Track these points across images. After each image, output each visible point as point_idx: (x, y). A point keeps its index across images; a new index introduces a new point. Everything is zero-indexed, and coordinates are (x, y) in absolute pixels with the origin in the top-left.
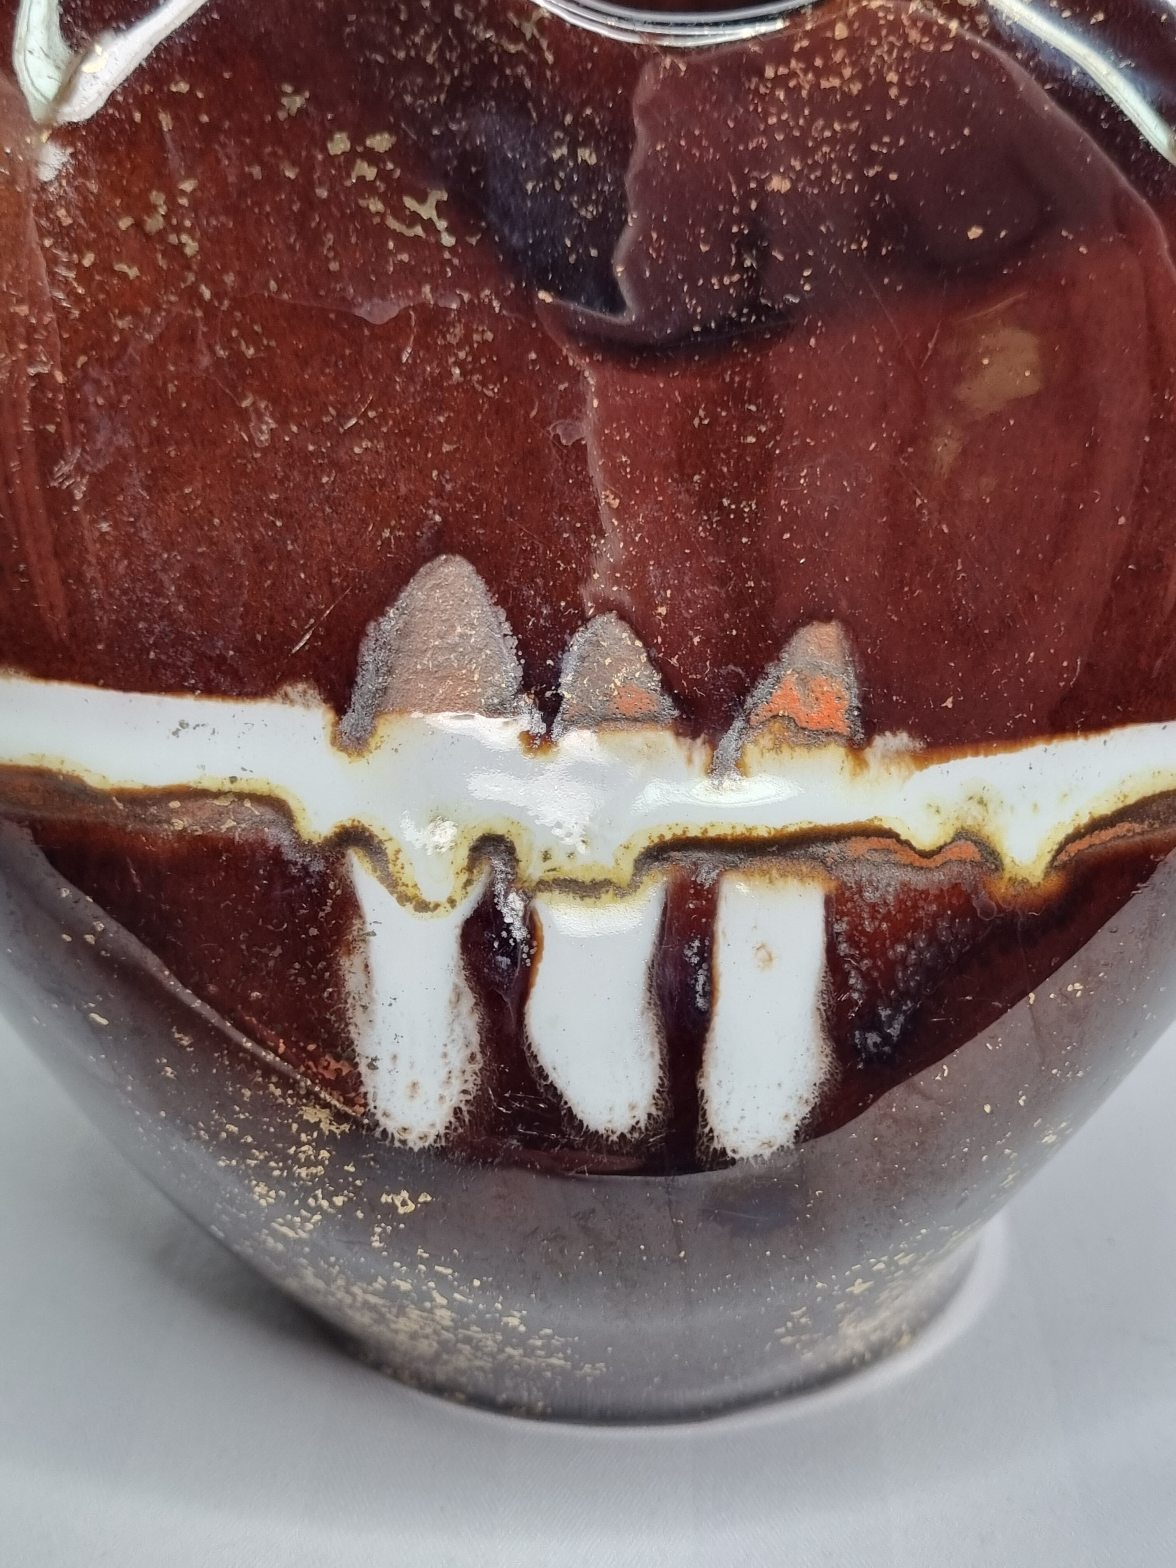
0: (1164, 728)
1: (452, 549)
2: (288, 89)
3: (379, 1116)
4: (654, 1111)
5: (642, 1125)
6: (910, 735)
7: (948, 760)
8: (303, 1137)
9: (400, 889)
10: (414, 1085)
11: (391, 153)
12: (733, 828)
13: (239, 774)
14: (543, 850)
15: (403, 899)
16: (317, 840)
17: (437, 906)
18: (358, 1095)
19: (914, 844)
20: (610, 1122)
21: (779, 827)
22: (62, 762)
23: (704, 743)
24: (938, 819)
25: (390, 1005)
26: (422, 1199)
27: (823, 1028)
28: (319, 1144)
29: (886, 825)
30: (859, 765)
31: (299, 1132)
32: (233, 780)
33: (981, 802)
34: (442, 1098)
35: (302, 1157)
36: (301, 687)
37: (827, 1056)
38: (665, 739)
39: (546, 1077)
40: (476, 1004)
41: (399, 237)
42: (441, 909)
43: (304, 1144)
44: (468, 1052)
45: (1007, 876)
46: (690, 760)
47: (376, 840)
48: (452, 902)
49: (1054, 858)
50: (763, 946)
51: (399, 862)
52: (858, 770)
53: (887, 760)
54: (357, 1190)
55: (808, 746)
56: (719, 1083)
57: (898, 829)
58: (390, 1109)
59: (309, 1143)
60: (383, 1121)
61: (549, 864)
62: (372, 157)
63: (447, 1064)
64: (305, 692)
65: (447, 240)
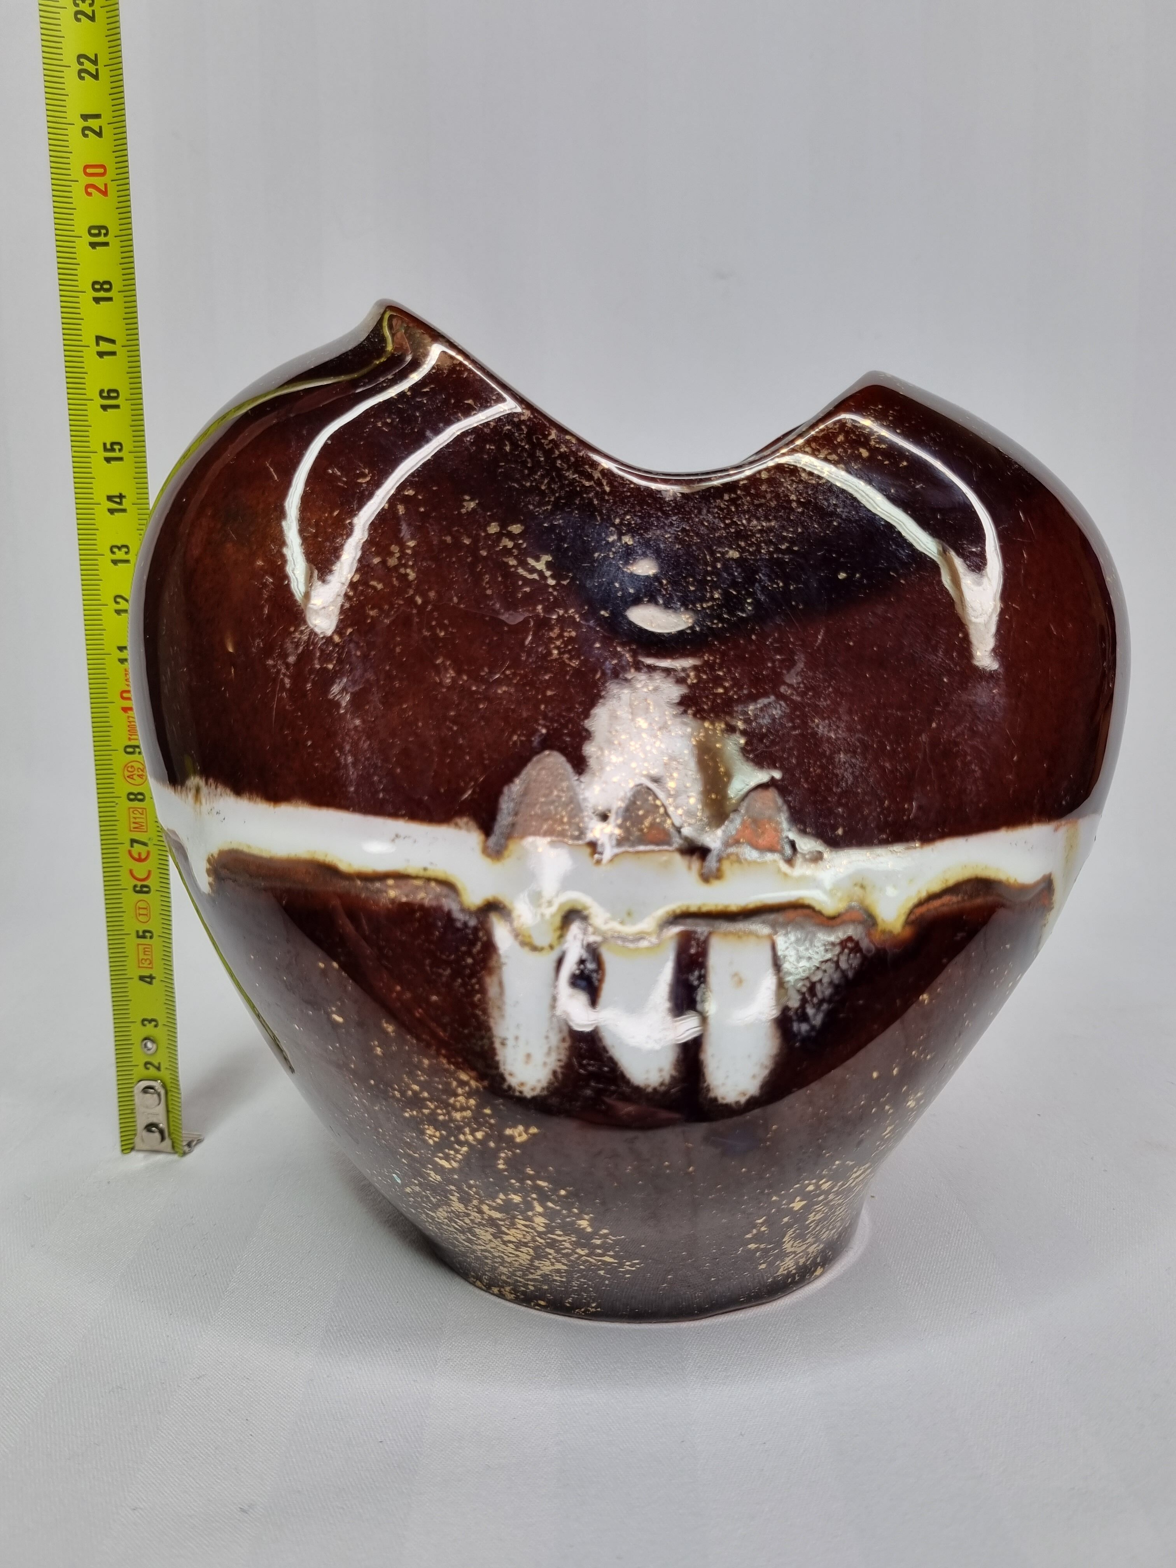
1: (551, 748)
2: (467, 498)
3: (506, 1076)
4: (674, 1074)
5: (667, 1082)
8: (460, 1091)
9: (521, 937)
10: (528, 1055)
11: (521, 535)
12: (716, 906)
13: (429, 867)
15: (523, 943)
16: (473, 907)
17: (542, 950)
18: (493, 1062)
19: (824, 912)
20: (647, 1078)
21: (743, 905)
22: (326, 856)
23: (697, 859)
24: (837, 898)
25: (515, 1007)
26: (531, 1131)
28: (469, 1095)
29: (807, 902)
30: (790, 867)
31: (456, 1087)
32: (425, 869)
33: (862, 886)
34: (545, 1061)
35: (458, 1104)
36: (465, 819)
37: (778, 1038)
38: (675, 856)
39: (607, 1052)
41: (524, 579)
42: (545, 952)
43: (459, 1096)
44: (561, 1035)
45: (880, 928)
46: (688, 870)
47: (507, 909)
48: (551, 949)
49: (908, 918)
50: (736, 975)
51: (520, 924)
54: (491, 1126)
56: (713, 1055)
57: (814, 904)
58: (513, 1071)
59: (462, 1095)
60: (508, 1079)
62: (511, 536)
63: (548, 1041)
64: (468, 823)
65: (551, 582)
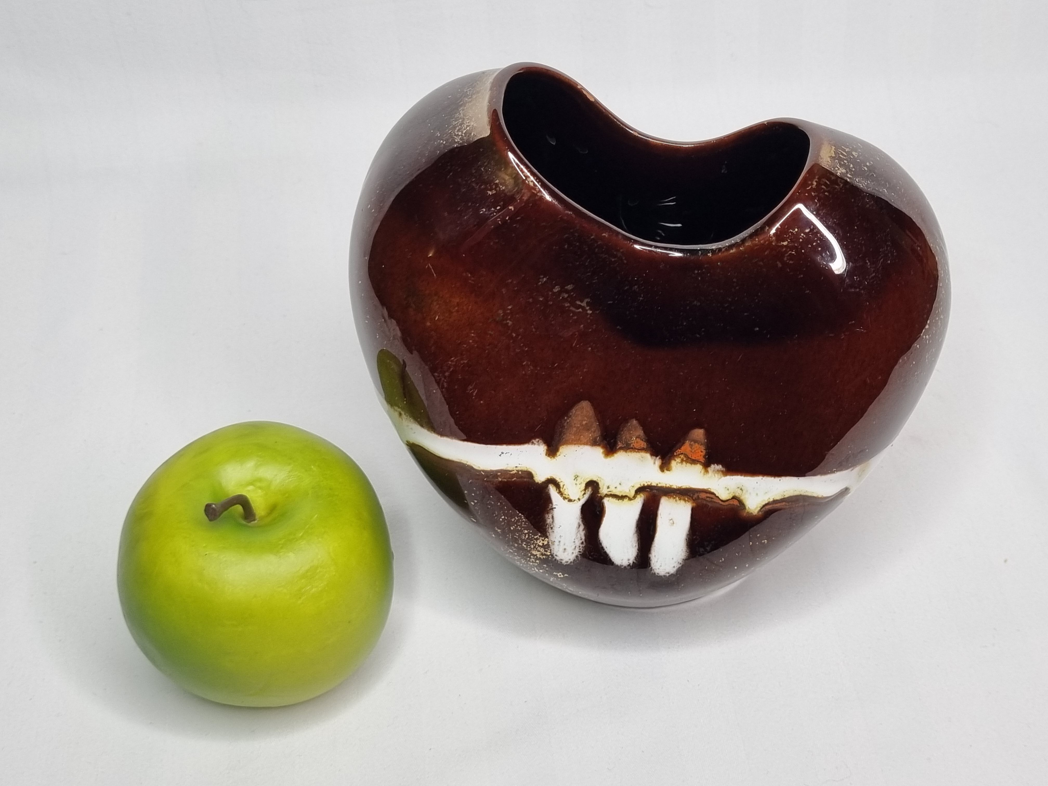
0: (798, 479)
1: (585, 399)
2: (542, 276)
3: (554, 555)
4: (635, 561)
5: (631, 565)
6: (722, 466)
7: (733, 475)
9: (564, 495)
10: (565, 549)
11: (572, 290)
12: (666, 484)
13: (518, 465)
14: (608, 485)
15: (565, 498)
16: (540, 482)
17: (574, 500)
18: (548, 550)
19: (720, 497)
20: (622, 563)
21: (680, 486)
22: (467, 462)
23: (659, 458)
24: (728, 492)
25: (559, 528)
26: (566, 575)
27: (687, 545)
28: (536, 559)
29: (712, 491)
30: (706, 472)
31: (531, 555)
32: (516, 467)
33: (741, 489)
34: (573, 553)
35: (531, 561)
36: (537, 440)
37: (688, 552)
38: (648, 456)
39: (604, 550)
40: (584, 528)
41: (573, 312)
42: (575, 501)
43: (532, 558)
44: (581, 541)
45: (746, 511)
46: (654, 463)
47: (558, 482)
48: (579, 499)
49: (761, 508)
50: (671, 519)
51: (564, 488)
52: (705, 473)
53: (714, 472)
54: (547, 571)
55: (691, 464)
56: (655, 556)
57: (716, 492)
58: (558, 554)
59: (534, 558)
60: (555, 557)
61: (609, 490)
62: (567, 292)
63: (575, 544)
64: (538, 441)
65: (589, 312)
